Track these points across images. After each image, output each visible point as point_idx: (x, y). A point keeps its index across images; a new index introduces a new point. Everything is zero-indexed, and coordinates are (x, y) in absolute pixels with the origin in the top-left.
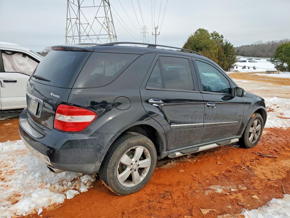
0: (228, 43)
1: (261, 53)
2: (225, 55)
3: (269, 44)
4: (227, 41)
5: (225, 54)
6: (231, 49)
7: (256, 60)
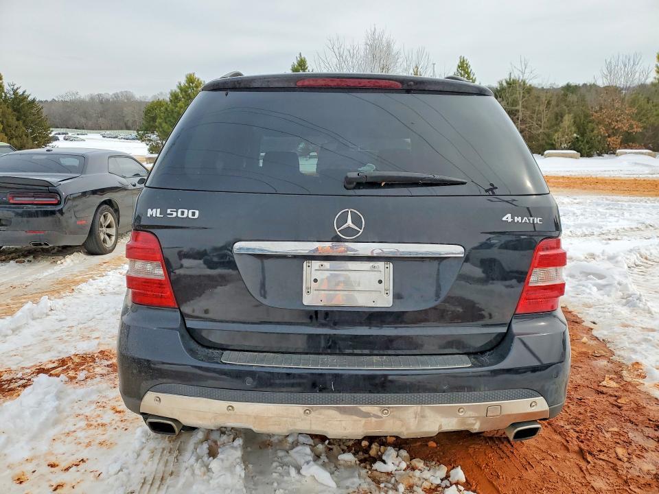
0: (20, 92)
1: (83, 121)
2: (21, 122)
3: (92, 98)
4: (15, 88)
5: (18, 120)
6: (32, 108)
7: (78, 134)
